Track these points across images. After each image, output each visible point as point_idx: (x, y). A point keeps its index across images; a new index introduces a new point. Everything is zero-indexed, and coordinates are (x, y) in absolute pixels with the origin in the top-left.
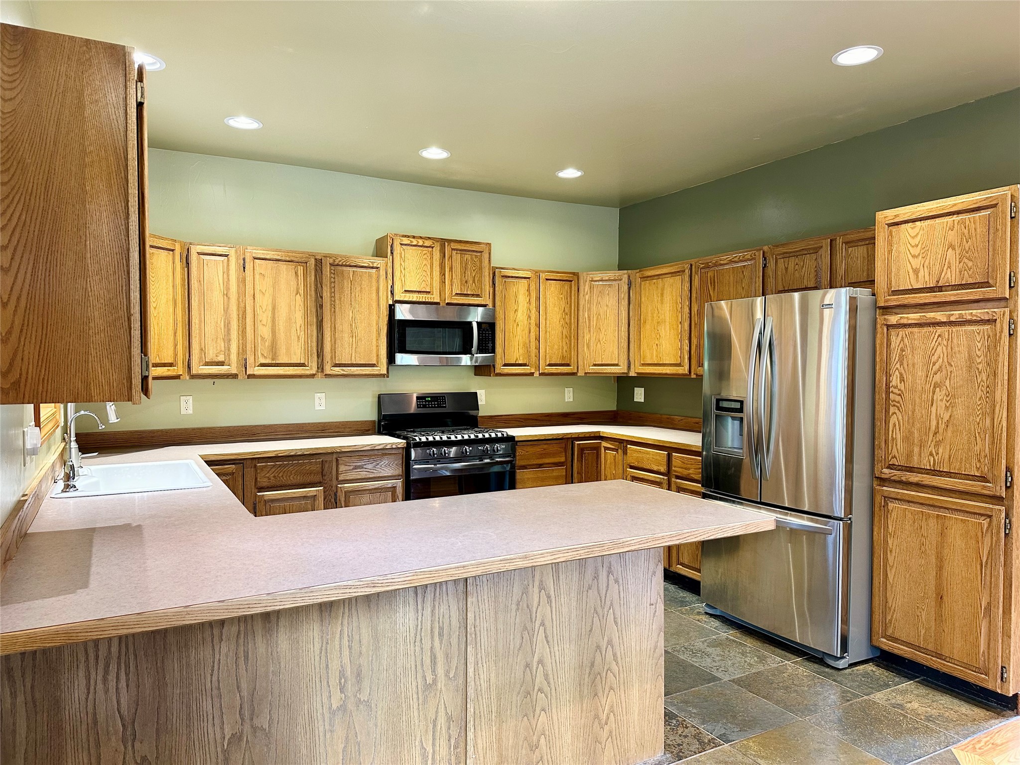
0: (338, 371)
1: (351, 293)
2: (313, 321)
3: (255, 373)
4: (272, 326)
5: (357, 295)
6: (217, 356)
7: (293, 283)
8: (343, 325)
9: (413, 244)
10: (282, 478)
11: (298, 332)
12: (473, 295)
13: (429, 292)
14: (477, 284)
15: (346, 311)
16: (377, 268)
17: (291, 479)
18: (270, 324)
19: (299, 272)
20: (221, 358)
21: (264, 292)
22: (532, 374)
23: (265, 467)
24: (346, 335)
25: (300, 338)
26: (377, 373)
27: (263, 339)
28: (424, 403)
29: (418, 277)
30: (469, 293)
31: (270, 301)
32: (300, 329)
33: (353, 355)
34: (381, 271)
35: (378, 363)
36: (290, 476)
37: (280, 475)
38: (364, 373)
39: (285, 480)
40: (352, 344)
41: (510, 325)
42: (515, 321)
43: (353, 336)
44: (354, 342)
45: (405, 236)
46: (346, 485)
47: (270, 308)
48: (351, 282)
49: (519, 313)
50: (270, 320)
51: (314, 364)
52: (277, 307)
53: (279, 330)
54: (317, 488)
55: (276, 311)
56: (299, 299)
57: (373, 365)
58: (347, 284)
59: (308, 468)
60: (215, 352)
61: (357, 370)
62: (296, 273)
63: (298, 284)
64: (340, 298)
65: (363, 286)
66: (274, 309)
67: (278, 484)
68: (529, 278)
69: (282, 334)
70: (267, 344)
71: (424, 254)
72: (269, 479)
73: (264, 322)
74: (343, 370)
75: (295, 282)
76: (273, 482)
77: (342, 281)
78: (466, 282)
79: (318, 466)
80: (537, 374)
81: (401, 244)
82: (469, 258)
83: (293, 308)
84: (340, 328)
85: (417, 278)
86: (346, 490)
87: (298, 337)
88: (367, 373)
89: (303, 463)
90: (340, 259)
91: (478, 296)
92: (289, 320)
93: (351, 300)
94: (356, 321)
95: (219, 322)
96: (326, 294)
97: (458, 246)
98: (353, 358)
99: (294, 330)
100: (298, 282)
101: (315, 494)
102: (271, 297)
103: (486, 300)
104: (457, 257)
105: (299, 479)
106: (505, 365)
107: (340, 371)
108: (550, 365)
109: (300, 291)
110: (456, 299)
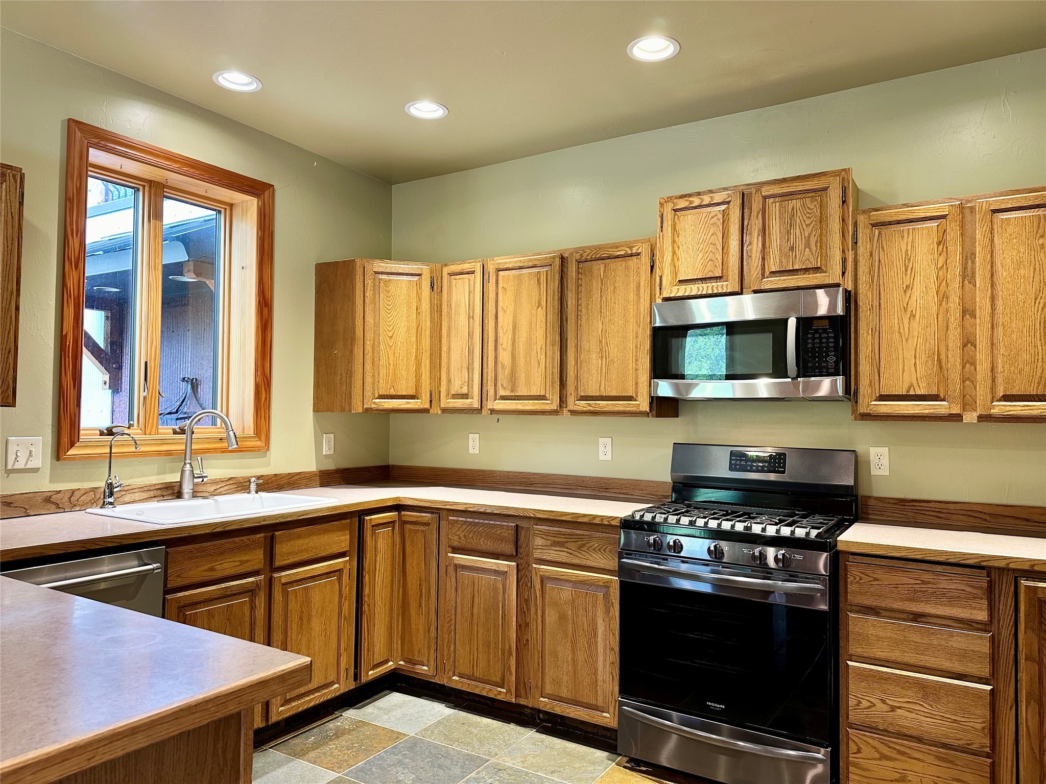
0: (583, 405)
1: (601, 297)
2: (555, 340)
3: (495, 408)
4: (513, 350)
5: (609, 298)
6: (461, 388)
7: (535, 294)
8: (590, 343)
9: (694, 205)
10: (471, 540)
11: (539, 355)
12: (806, 270)
13: (720, 277)
14: (814, 248)
15: (595, 321)
16: (639, 254)
17: (482, 543)
18: (510, 348)
19: (542, 278)
20: (465, 390)
21: (505, 309)
22: (957, 418)
23: (457, 521)
24: (594, 356)
25: (541, 363)
26: (634, 409)
27: (503, 365)
28: (743, 463)
29: (701, 255)
30: (796, 267)
31: (511, 318)
32: (541, 352)
33: (603, 384)
34: (643, 258)
35: (637, 395)
36: (480, 539)
37: (470, 536)
38: (616, 409)
39: (473, 543)
40: (601, 368)
41: (892, 320)
42: (905, 309)
43: (602, 357)
44: (604, 366)
45: (682, 197)
46: (542, 567)
47: (511, 328)
48: (602, 281)
49: (917, 292)
50: (510, 342)
51: (555, 397)
52: (517, 326)
53: (519, 354)
54: (509, 563)
55: (517, 331)
56: (541, 312)
57: (630, 398)
58: (596, 285)
59: (499, 532)
60: (460, 383)
61: (607, 405)
62: (538, 280)
63: (540, 295)
64: (588, 306)
65: (617, 285)
66: (514, 328)
67: (468, 546)
68: (944, 217)
69: (522, 358)
70: (506, 372)
71: (713, 217)
72: (460, 538)
73: (505, 346)
74: (590, 405)
75: (537, 292)
76: (463, 543)
77: (590, 281)
78: (792, 249)
79: (510, 532)
80: (970, 417)
81: (675, 210)
82: (799, 205)
83: (533, 325)
84: (586, 347)
85: (700, 257)
86: (541, 573)
87: (539, 363)
88: (621, 409)
89: (494, 524)
90: (589, 251)
91: (817, 269)
92: (529, 339)
93: (601, 307)
94: (607, 334)
95: (464, 349)
96: (571, 302)
97: (777, 190)
98: (602, 388)
99: (533, 354)
100: (540, 292)
101: (506, 570)
102: (512, 315)
103: (834, 275)
104: (774, 208)
105: (489, 545)
106: (882, 398)
107: (586, 405)
108: (1007, 398)
109: (542, 303)
110: (771, 281)
